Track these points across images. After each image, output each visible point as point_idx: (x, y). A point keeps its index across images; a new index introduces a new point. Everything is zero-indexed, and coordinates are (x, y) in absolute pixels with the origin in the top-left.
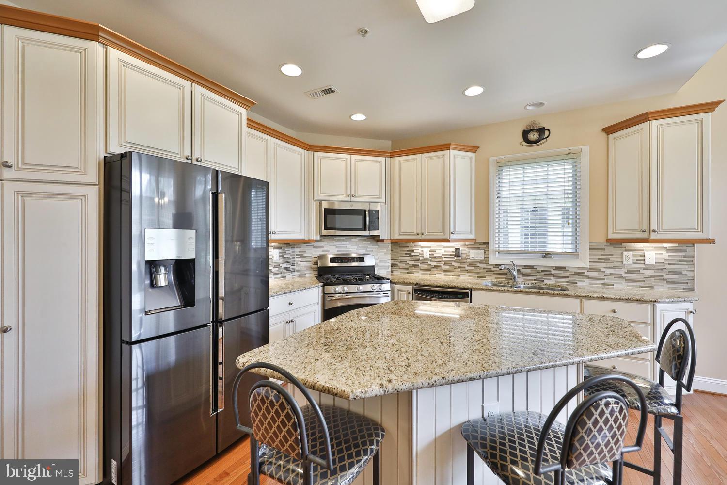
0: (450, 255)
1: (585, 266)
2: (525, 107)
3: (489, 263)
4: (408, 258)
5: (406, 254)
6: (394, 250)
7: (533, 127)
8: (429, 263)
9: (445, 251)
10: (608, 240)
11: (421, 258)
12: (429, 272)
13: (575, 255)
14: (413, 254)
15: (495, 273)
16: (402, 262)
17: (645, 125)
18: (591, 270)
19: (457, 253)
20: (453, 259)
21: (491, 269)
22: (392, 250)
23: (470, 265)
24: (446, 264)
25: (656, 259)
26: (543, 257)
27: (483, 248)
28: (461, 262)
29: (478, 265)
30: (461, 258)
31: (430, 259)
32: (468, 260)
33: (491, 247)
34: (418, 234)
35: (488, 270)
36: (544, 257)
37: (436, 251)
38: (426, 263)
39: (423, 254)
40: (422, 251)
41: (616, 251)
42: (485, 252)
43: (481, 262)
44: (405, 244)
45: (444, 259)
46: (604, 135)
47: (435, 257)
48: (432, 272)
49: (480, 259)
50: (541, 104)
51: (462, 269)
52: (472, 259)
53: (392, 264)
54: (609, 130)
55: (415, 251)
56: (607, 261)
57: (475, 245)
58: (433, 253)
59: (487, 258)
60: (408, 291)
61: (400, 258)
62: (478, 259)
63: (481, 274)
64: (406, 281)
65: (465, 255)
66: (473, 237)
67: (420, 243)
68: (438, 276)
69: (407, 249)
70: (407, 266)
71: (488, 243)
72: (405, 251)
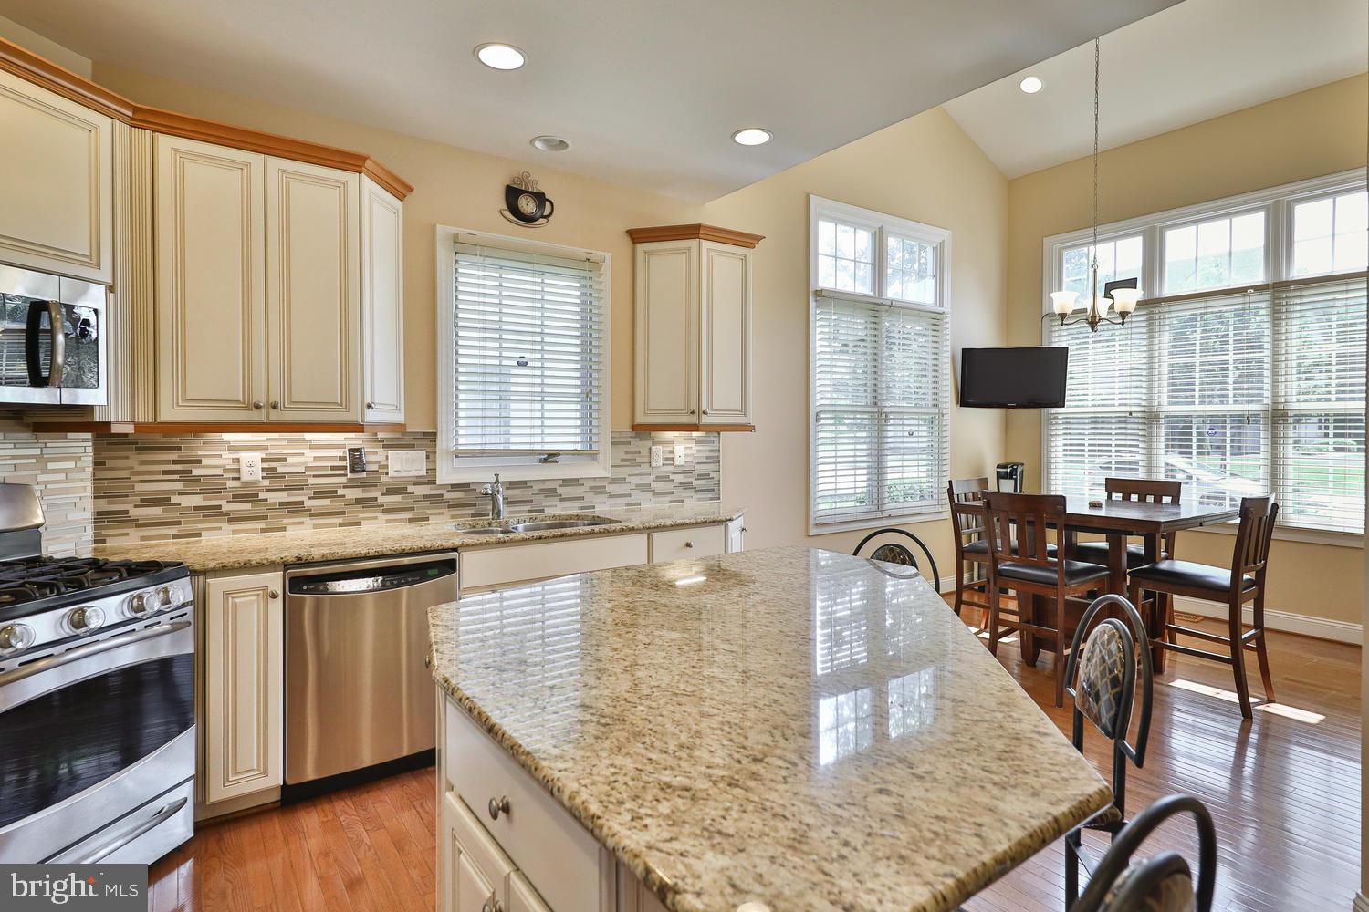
0: (333, 468)
1: (603, 474)
2: (532, 142)
3: (438, 483)
4: (179, 486)
5: (165, 472)
6: (109, 463)
7: (526, 185)
8: (262, 495)
9: (316, 459)
10: (634, 427)
11: (230, 484)
12: (261, 525)
13: (590, 454)
14: (196, 472)
15: (450, 507)
16: (146, 502)
17: (693, 243)
18: (614, 481)
19: (356, 461)
20: (343, 480)
21: (442, 495)
22: (98, 464)
23: (390, 491)
24: (319, 494)
25: (686, 455)
26: (541, 461)
27: (421, 447)
28: (364, 485)
29: (410, 489)
30: (364, 475)
31: (266, 483)
32: (384, 478)
33: (443, 443)
34: (257, 407)
35: (435, 500)
36: (544, 461)
37: (285, 460)
38: (249, 496)
39: (238, 470)
40: (237, 460)
41: (643, 446)
42: (428, 457)
43: (418, 481)
44: (160, 439)
45: (312, 481)
46: (627, 241)
47: (282, 476)
48: (271, 523)
49: (416, 474)
50: (562, 145)
51: (369, 503)
52: (395, 474)
53: (99, 513)
54: (637, 236)
55: (205, 461)
56: (633, 462)
57: (400, 438)
58: (273, 465)
59: (432, 471)
60: (264, 589)
61: (139, 487)
62: (411, 474)
63: (417, 513)
64: (255, 558)
65: (375, 467)
66: (399, 418)
67: (226, 437)
68: (291, 532)
69: (174, 456)
70: (173, 515)
71: (435, 434)
72: (167, 462)
